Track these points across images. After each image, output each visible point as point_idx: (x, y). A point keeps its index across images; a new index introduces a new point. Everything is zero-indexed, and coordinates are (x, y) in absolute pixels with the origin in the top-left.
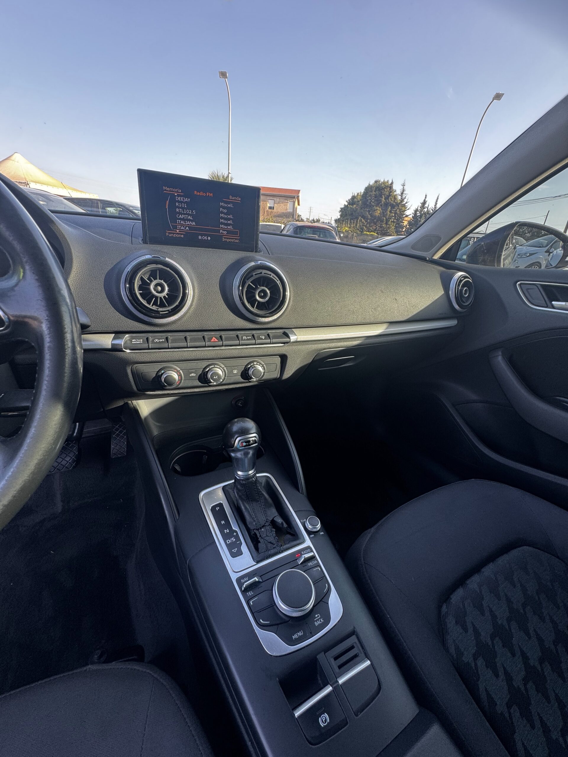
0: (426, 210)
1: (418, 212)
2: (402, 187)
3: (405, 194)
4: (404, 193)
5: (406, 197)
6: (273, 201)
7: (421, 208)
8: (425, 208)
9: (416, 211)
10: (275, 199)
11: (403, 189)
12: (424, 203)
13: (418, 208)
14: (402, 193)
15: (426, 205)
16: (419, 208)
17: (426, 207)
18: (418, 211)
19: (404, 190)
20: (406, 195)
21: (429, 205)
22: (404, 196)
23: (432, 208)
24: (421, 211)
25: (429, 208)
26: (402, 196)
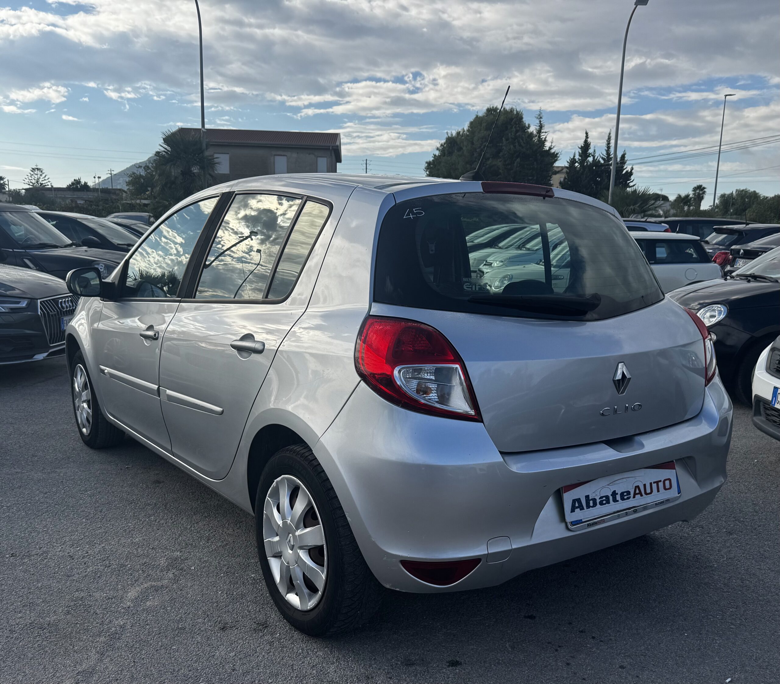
0: (590, 159)
1: (577, 164)
2: (538, 121)
3: (545, 132)
4: (542, 131)
5: (547, 139)
6: (286, 157)
7: (580, 155)
8: (589, 156)
9: (573, 161)
10: (289, 154)
11: (540, 123)
12: (586, 146)
13: (574, 156)
14: (539, 132)
15: (591, 151)
16: (577, 157)
17: (590, 154)
18: (576, 162)
19: (541, 126)
20: (546, 134)
21: (595, 151)
22: (543, 136)
23: (602, 155)
24: (582, 162)
25: (597, 155)
26: (539, 137)
